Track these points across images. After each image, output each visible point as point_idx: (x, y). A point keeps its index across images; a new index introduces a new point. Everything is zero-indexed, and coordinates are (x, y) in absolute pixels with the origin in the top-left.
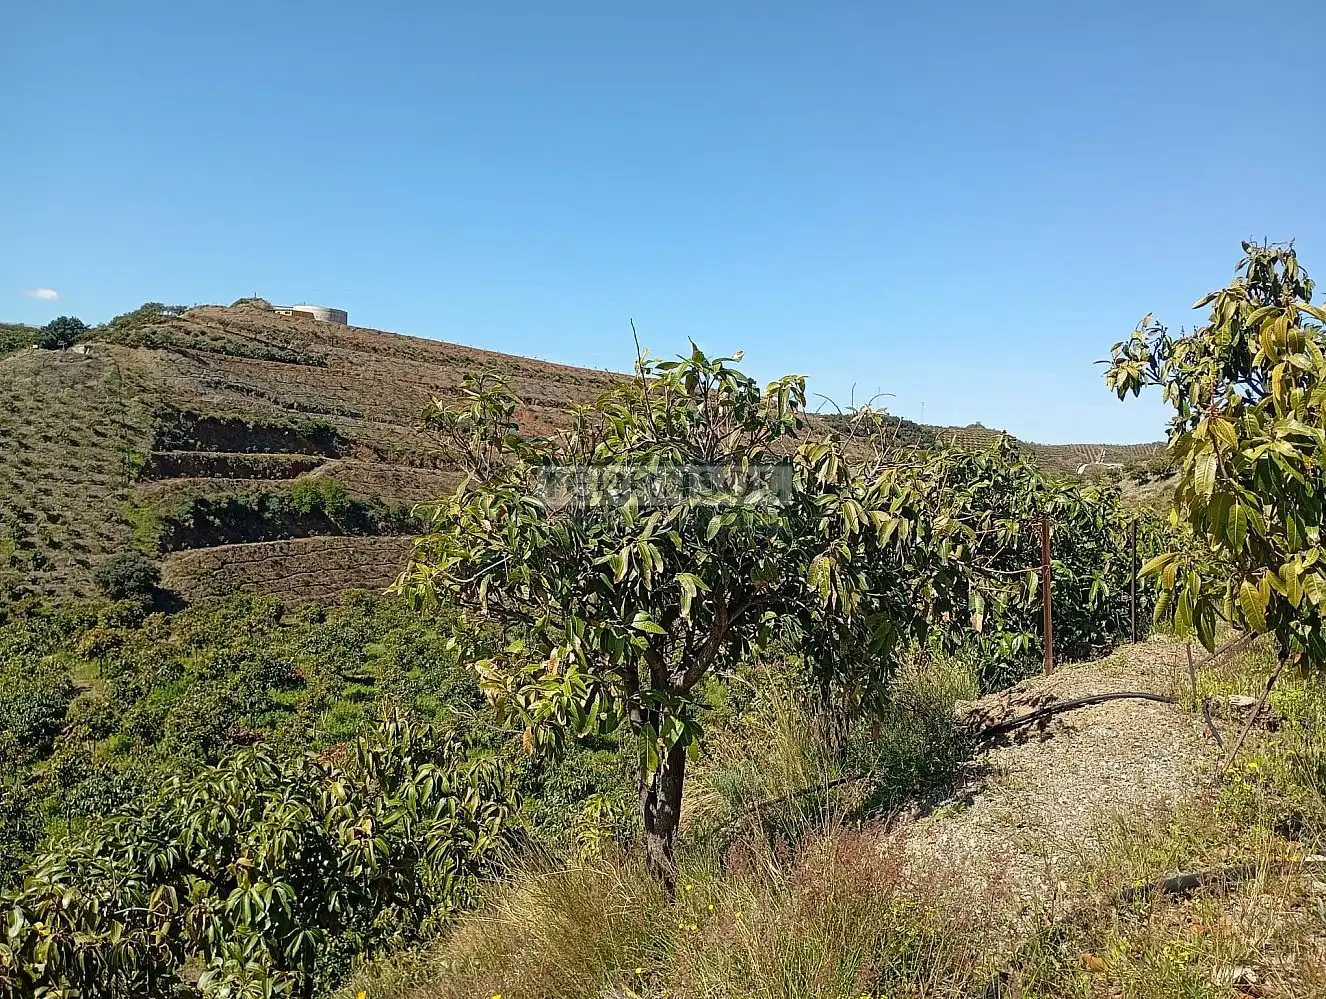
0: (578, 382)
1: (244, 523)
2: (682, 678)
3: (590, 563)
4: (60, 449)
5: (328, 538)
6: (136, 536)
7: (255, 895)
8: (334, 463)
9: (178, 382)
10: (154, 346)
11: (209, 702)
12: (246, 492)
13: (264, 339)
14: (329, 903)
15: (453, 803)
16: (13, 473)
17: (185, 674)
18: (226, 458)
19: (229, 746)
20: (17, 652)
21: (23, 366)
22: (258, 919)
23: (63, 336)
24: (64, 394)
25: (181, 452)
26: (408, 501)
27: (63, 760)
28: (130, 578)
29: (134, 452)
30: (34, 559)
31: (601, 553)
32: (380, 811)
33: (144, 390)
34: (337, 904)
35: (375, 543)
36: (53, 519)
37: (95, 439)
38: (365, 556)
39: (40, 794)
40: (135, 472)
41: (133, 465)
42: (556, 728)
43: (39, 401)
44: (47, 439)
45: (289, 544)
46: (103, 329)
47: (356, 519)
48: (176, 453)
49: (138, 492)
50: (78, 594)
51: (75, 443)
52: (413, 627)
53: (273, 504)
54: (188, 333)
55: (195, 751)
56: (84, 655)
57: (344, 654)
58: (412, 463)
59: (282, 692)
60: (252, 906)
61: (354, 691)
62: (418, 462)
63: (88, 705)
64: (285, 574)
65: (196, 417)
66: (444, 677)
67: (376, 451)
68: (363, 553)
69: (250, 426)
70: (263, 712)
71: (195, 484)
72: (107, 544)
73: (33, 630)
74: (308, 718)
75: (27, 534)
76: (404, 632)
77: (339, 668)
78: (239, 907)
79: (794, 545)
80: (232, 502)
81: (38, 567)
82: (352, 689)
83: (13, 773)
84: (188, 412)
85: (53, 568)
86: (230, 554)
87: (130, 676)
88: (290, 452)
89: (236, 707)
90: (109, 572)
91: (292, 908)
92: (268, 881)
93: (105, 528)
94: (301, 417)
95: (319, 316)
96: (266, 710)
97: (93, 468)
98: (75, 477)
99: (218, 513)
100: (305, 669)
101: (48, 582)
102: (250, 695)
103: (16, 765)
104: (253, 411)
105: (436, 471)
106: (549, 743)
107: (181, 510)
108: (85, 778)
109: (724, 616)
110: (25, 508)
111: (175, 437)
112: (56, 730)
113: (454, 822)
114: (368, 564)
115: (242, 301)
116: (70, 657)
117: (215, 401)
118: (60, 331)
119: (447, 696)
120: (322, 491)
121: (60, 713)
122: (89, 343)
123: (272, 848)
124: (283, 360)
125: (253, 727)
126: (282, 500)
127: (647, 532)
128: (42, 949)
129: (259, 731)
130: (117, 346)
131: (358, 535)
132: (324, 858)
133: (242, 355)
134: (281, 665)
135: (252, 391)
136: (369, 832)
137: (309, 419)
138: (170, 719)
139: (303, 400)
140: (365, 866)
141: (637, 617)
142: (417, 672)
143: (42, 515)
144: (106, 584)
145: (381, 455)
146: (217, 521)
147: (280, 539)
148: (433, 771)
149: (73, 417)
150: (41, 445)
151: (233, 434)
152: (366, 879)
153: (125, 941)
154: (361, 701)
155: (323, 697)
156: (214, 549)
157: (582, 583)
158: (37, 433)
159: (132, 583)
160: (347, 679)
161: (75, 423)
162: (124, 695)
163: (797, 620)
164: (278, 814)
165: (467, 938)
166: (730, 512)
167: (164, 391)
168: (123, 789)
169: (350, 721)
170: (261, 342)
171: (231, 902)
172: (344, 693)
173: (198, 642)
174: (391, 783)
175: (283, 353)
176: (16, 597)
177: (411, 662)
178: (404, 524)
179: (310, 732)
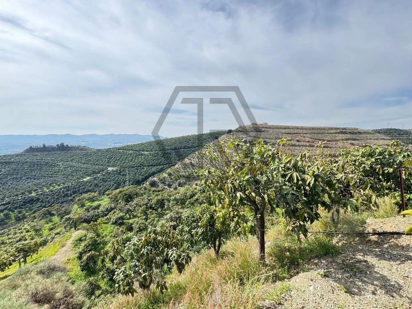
21: (225, 136)
46: (234, 130)
54: (245, 129)
95: (263, 124)
118: (229, 131)
130: (237, 132)
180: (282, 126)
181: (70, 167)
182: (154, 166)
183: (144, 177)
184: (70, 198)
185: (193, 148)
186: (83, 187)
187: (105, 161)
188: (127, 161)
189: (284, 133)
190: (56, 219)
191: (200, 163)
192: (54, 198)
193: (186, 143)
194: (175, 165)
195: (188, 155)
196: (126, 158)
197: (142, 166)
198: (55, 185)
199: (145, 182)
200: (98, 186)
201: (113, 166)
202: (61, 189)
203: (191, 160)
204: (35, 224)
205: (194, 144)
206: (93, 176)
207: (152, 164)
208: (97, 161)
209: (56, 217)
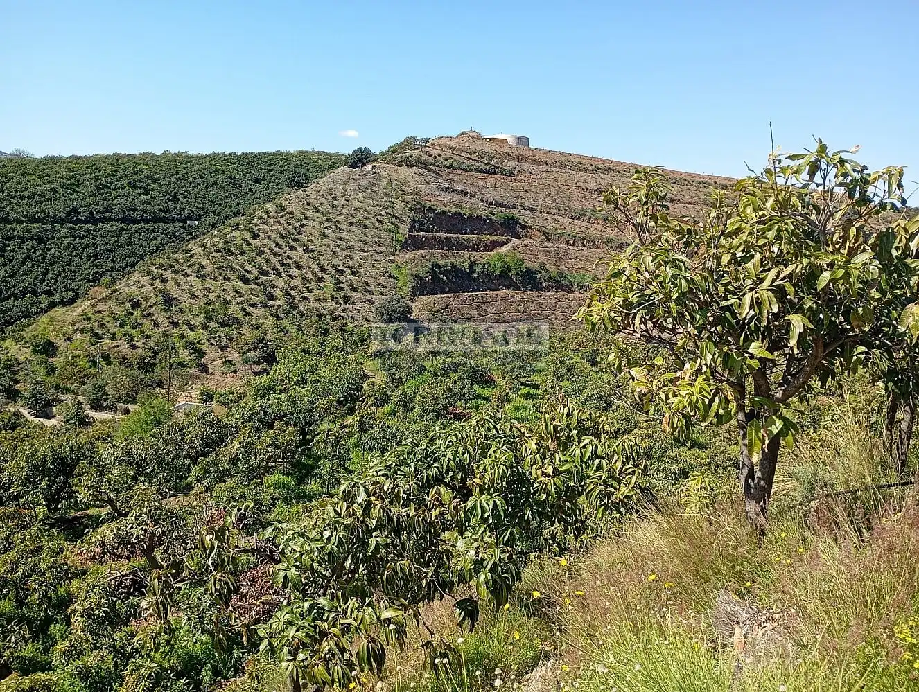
0: (690, 184)
1: (460, 280)
2: (781, 392)
3: (718, 304)
4: (357, 231)
5: (511, 292)
6: (399, 285)
7: (483, 501)
8: (517, 242)
9: (425, 188)
10: (410, 165)
11: (440, 390)
12: (462, 260)
13: (476, 158)
14: (525, 514)
15: (605, 464)
16: (332, 244)
17: (426, 372)
18: (451, 238)
19: (451, 419)
20: (336, 351)
21: (339, 179)
22: (485, 516)
23: (360, 160)
24: (361, 196)
25: (425, 233)
26: (564, 269)
27: (361, 416)
28: (395, 311)
29: (398, 233)
30: (344, 297)
31: (726, 298)
32: (557, 462)
33: (405, 193)
34: (530, 515)
35: (541, 296)
36: (354, 273)
37: (377, 224)
38: (534, 304)
39: (349, 435)
40: (399, 246)
41: (398, 241)
42: (687, 417)
43: (347, 201)
44: (351, 224)
45: (487, 294)
46: (382, 154)
47: (530, 280)
48: (423, 234)
49: (401, 258)
50: (367, 320)
51: (366, 227)
52: (565, 353)
53: (478, 268)
54: (431, 156)
55: (432, 419)
56: (371, 356)
57: (520, 367)
58: (567, 243)
59: (483, 387)
60: (482, 507)
61: (526, 392)
62: (572, 242)
63: (374, 386)
64: (484, 314)
65: (434, 210)
66: (585, 388)
67: (544, 234)
68: (533, 303)
69: (466, 217)
70: (471, 399)
71: (432, 254)
72: (382, 290)
73: (344, 339)
74: (497, 406)
75: (340, 282)
76: (559, 356)
77: (517, 376)
78: (474, 507)
79: (889, 296)
80: (454, 266)
81: (346, 302)
82: (526, 390)
83: (334, 421)
84: (430, 207)
85: (353, 303)
86: (451, 299)
87: (397, 370)
88: (490, 234)
89: (455, 394)
90: (384, 308)
91: (505, 513)
92: (491, 495)
93: (382, 280)
94: (497, 210)
95: (511, 141)
96: (472, 399)
97: (375, 243)
98: (365, 247)
99: (446, 273)
100: (496, 376)
101: (351, 311)
102: (464, 388)
103: (336, 417)
104: (469, 207)
105: (584, 248)
106: (682, 427)
107: (423, 270)
108: (372, 428)
109: (820, 350)
110: (339, 266)
111: (422, 224)
112: (356, 399)
113: (605, 475)
114: (535, 310)
115: (463, 133)
116: (363, 356)
117: (445, 200)
118: (358, 156)
119: (586, 400)
120: (508, 260)
121: (359, 389)
122: (374, 164)
123: (493, 475)
124: (487, 172)
125: (465, 408)
126: (484, 265)
127: (766, 283)
128: (375, 512)
129: (468, 411)
130: (390, 165)
131: (529, 290)
132: (522, 486)
133: (462, 169)
134: (483, 371)
135: (468, 193)
136: (551, 474)
137: (502, 212)
138: (418, 398)
139: (499, 199)
140: (548, 495)
141: (753, 345)
142: (566, 383)
143: (348, 271)
144: (382, 314)
145: (547, 236)
146: (445, 278)
147: (482, 291)
148: (592, 441)
149: (365, 210)
150: (348, 228)
151: (456, 222)
152: (548, 503)
153: (417, 515)
154: (530, 398)
155: (507, 394)
156: (443, 296)
157: (711, 319)
158: (345, 220)
159: (396, 315)
160: (522, 384)
161: (366, 214)
162: (393, 381)
163: (885, 354)
164: (497, 455)
165: (604, 554)
166: (838, 269)
167: (416, 194)
168: (392, 437)
169: (523, 411)
170: (475, 160)
171: (469, 504)
172: (520, 393)
173: (434, 353)
174: (565, 445)
175: (487, 168)
176: (334, 319)
177: (563, 376)
178: (560, 284)
179: (499, 415)
180: (586, 158)
185: (173, 220)
189: (592, 191)
191: (212, 296)
193: (134, 193)
194: (72, 301)
195: (142, 258)
203: (164, 281)
205: (175, 199)
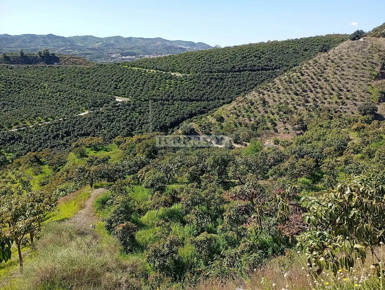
6: (372, 97)
16: (339, 77)
17: (383, 140)
20: (336, 127)
21: (345, 46)
24: (356, 54)
27: (346, 158)
29: (374, 71)
30: (342, 102)
33: (380, 51)
36: (348, 91)
37: (363, 67)
39: (339, 165)
41: (374, 75)
49: (374, 83)
50: (353, 113)
51: (357, 69)
56: (353, 130)
63: (354, 144)
72: (362, 99)
73: (340, 122)
75: (341, 95)
85: (347, 105)
87: (366, 138)
90: (362, 107)
93: (363, 94)
97: (361, 76)
98: (356, 79)
101: (345, 109)
103: (333, 156)
108: (351, 163)
110: (341, 88)
112: (344, 149)
116: (349, 130)
118: (357, 35)
121: (346, 145)
122: (365, 38)
128: (354, 199)
130: (373, 38)
138: (377, 152)
143: (345, 90)
144: (361, 111)
150: (348, 69)
153: (376, 204)
158: (347, 66)
159: (368, 111)
161: (358, 62)
162: (364, 143)
168: (361, 169)
176: (336, 112)
181: (59, 91)
182: (191, 101)
183: (173, 119)
184: (61, 142)
185: (269, 70)
186: (80, 126)
187: (110, 86)
188: (146, 89)
190: (47, 169)
191: (282, 101)
192: (40, 139)
193: (255, 59)
194: (230, 102)
195: (256, 85)
196: (145, 82)
197: (170, 99)
198: (40, 118)
199: (175, 128)
200: (101, 126)
201: (124, 95)
202: (49, 126)
203: (264, 94)
204: (21, 173)
205: (271, 61)
206: (93, 110)
207: (188, 98)
208: (99, 84)
209: (47, 166)
